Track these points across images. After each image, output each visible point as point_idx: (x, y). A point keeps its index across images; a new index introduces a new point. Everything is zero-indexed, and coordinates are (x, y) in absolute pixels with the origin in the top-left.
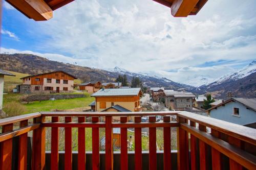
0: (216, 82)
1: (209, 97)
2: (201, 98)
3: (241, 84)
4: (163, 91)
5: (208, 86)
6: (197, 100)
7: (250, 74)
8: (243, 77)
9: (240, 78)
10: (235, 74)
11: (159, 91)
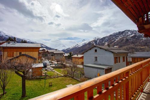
0: (69, 48)
1: (70, 54)
2: (66, 55)
3: (79, 49)
4: (45, 50)
5: (66, 50)
6: (64, 55)
7: (82, 45)
8: (80, 46)
9: (79, 47)
10: (77, 44)
11: (42, 50)
